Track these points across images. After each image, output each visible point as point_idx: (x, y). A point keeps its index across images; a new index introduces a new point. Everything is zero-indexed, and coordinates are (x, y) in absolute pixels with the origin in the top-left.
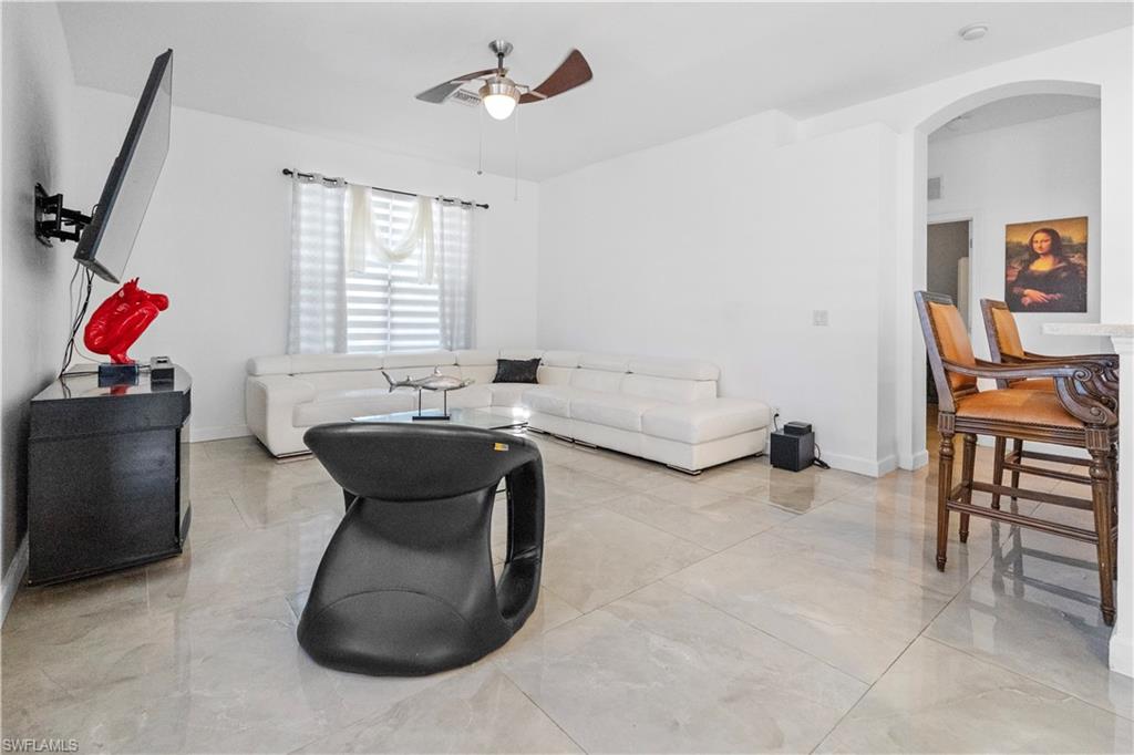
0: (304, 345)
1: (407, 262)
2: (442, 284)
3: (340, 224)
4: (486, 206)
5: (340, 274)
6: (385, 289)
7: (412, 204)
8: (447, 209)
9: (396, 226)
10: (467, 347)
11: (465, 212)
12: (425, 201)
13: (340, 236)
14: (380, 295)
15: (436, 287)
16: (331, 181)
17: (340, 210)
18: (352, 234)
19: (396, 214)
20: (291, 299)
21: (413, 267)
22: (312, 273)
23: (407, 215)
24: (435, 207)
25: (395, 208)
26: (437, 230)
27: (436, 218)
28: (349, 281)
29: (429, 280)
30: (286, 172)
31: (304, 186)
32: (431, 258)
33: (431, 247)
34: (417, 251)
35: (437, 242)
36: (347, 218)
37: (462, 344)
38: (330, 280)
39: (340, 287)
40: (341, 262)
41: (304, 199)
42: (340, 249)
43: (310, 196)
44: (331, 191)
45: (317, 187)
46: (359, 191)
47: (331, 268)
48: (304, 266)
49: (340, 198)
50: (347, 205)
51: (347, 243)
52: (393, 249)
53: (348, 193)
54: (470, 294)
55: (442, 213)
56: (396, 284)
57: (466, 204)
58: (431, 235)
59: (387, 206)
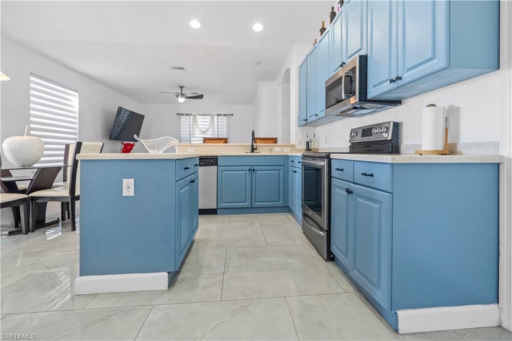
1: (207, 133)
3: (190, 125)
4: (232, 115)
5: (190, 138)
7: (209, 117)
8: (219, 117)
9: (206, 123)
11: (225, 117)
12: (213, 116)
16: (188, 115)
17: (189, 121)
18: (192, 127)
21: (210, 134)
22: (184, 138)
23: (208, 120)
24: (216, 117)
25: (206, 119)
26: (216, 123)
27: (216, 120)
28: (192, 139)
30: (178, 114)
31: (182, 117)
32: (214, 131)
34: (210, 130)
35: (216, 127)
36: (191, 123)
38: (188, 139)
39: (190, 141)
40: (190, 135)
41: (182, 120)
42: (190, 131)
45: (184, 116)
46: (195, 116)
47: (188, 136)
48: (182, 136)
49: (189, 118)
50: (191, 120)
51: (191, 129)
52: (203, 130)
53: (192, 117)
55: (218, 119)
57: (225, 115)
58: (214, 125)
59: (204, 118)
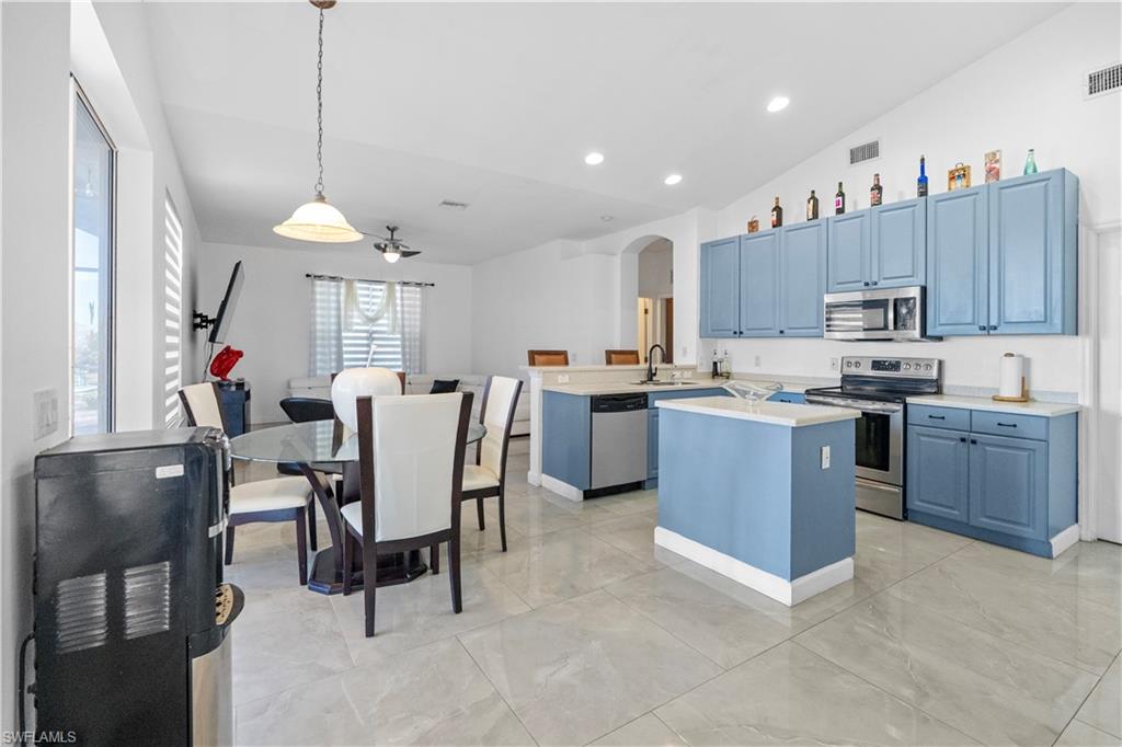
0: (319, 372)
1: (380, 322)
2: (403, 334)
3: (338, 302)
4: (433, 285)
5: (339, 331)
6: (367, 338)
7: (383, 287)
8: (406, 288)
9: (374, 300)
10: (420, 373)
11: (418, 289)
12: (391, 285)
13: (338, 309)
14: (365, 342)
15: (399, 336)
16: (333, 278)
17: (338, 294)
18: (346, 307)
19: (375, 293)
20: (312, 346)
21: (384, 323)
22: (323, 331)
23: (380, 294)
24: (398, 288)
25: (374, 290)
26: (399, 302)
27: (398, 295)
28: (344, 334)
29: (393, 332)
30: (308, 276)
31: (318, 282)
32: (395, 319)
33: (395, 312)
34: (386, 315)
35: (399, 308)
36: (342, 298)
37: (417, 371)
38: (333, 334)
39: (339, 338)
40: (339, 324)
41: (318, 289)
42: (339, 317)
43: (321, 287)
44: (333, 284)
45: (325, 283)
46: (350, 282)
47: (334, 327)
48: (319, 327)
49: (338, 288)
50: (343, 291)
51: (343, 312)
52: (370, 314)
53: (343, 284)
54: (422, 340)
55: (402, 291)
56: (375, 336)
57: (419, 284)
58: (395, 305)
59: (368, 289)
